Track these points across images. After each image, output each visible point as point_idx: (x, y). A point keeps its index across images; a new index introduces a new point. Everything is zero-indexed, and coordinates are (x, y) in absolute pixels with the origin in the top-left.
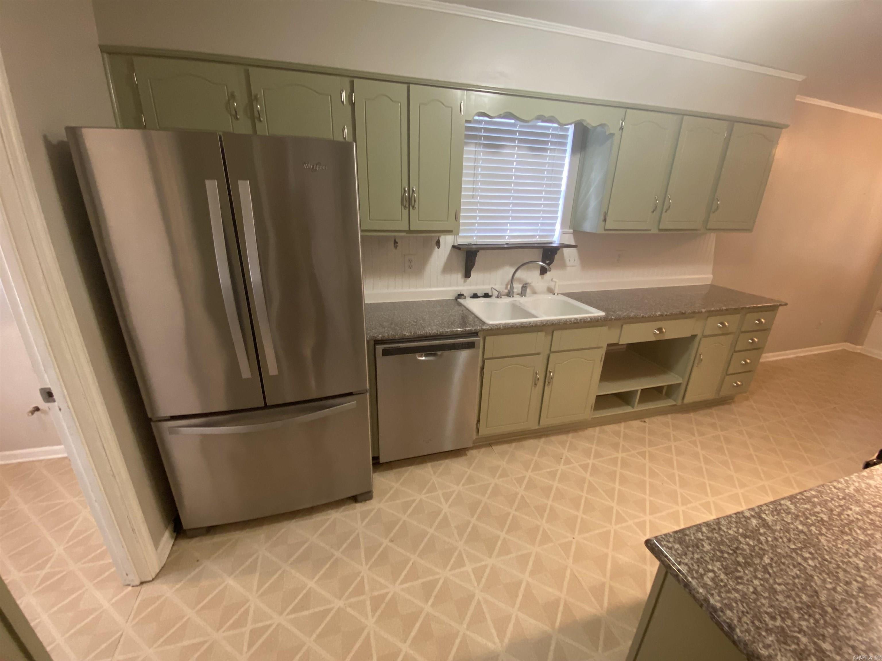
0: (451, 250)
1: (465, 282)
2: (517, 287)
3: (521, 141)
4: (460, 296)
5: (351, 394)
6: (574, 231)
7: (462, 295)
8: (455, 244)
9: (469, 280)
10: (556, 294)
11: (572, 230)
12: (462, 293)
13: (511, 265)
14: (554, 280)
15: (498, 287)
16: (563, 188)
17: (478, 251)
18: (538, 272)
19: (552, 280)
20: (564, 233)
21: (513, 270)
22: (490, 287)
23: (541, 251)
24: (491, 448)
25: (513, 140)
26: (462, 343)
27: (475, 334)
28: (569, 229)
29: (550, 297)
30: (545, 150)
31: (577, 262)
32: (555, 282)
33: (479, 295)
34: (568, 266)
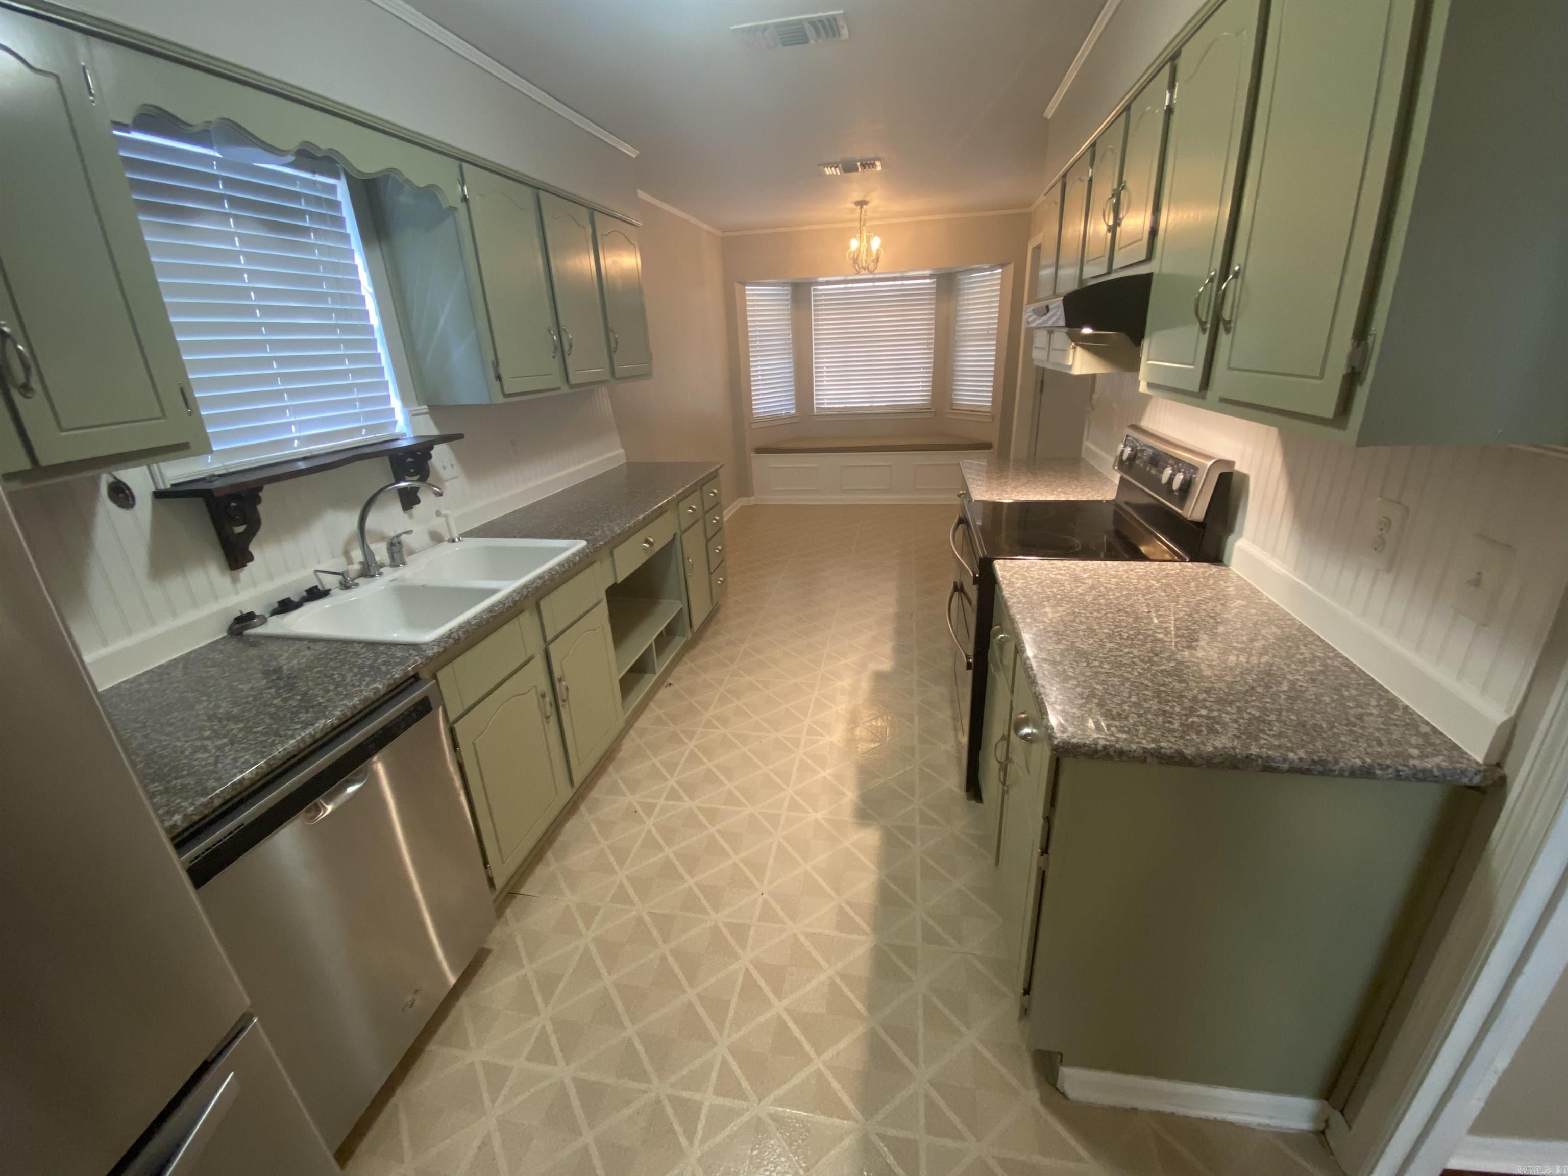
0: (153, 504)
1: (235, 580)
2: (380, 552)
3: (235, 202)
4: (244, 620)
6: (430, 407)
7: (250, 616)
8: (162, 487)
9: (245, 573)
10: (457, 540)
11: (426, 407)
12: (246, 611)
13: (348, 506)
14: (443, 512)
15: (339, 564)
16: (374, 320)
18: (397, 507)
19: (438, 514)
20: (413, 416)
21: (355, 517)
22: (310, 571)
23: (386, 461)
24: (519, 896)
27: (414, 679)
28: (419, 405)
29: (446, 549)
31: (457, 470)
32: (446, 516)
33: (295, 598)
34: (447, 480)
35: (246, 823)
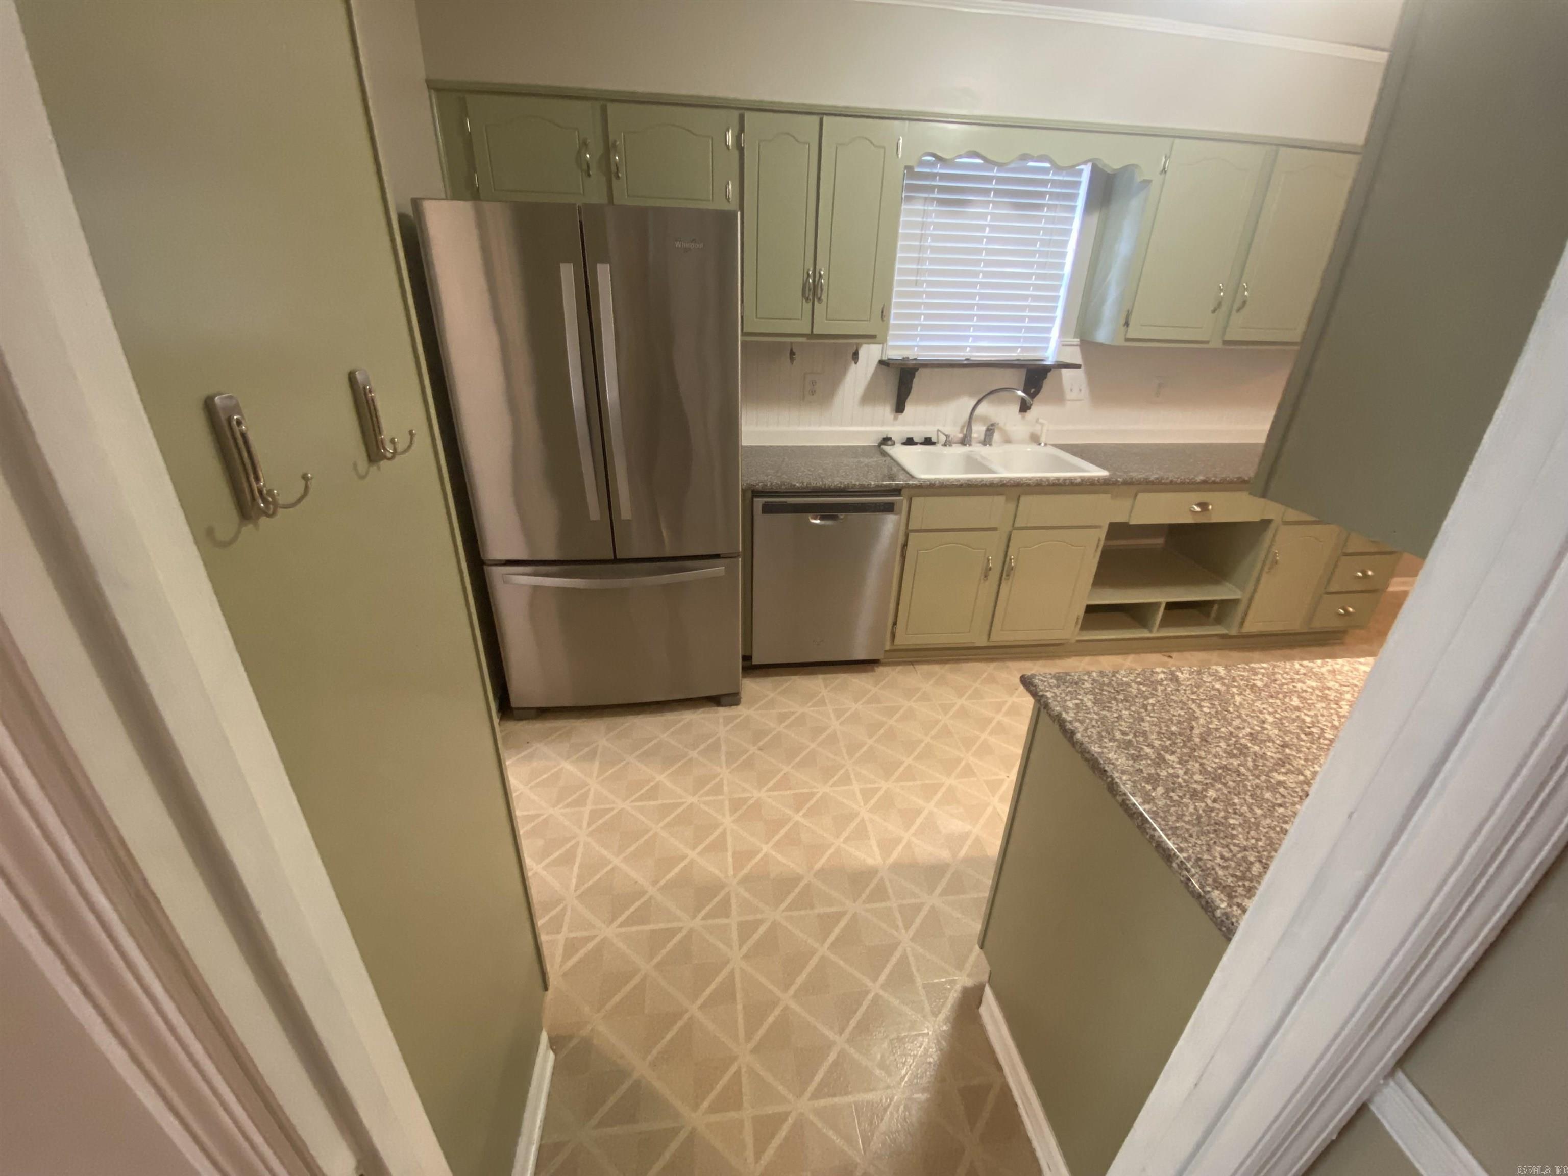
0: (876, 368)
1: (895, 419)
2: (978, 430)
3: (998, 193)
4: (886, 440)
5: (717, 556)
6: (1082, 341)
7: (890, 439)
8: (884, 359)
9: (901, 417)
10: (1043, 444)
11: (1078, 340)
12: (889, 436)
13: (971, 394)
14: (1041, 420)
15: (948, 430)
16: (1067, 270)
17: (918, 369)
18: (1017, 408)
19: (1037, 421)
20: (1063, 345)
21: (973, 402)
22: (935, 429)
23: (1023, 373)
24: (912, 666)
25: (986, 192)
26: (876, 503)
27: (897, 491)
28: (1074, 338)
29: (1031, 448)
30: (1039, 207)
31: (1085, 392)
32: (1042, 424)
33: (916, 440)
34: (1069, 400)
35: (788, 503)
